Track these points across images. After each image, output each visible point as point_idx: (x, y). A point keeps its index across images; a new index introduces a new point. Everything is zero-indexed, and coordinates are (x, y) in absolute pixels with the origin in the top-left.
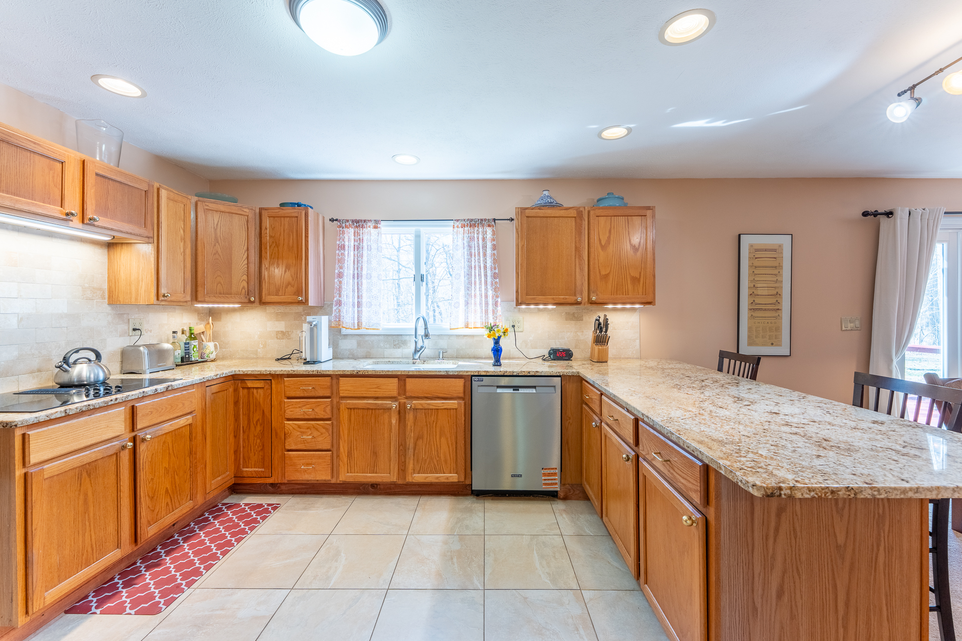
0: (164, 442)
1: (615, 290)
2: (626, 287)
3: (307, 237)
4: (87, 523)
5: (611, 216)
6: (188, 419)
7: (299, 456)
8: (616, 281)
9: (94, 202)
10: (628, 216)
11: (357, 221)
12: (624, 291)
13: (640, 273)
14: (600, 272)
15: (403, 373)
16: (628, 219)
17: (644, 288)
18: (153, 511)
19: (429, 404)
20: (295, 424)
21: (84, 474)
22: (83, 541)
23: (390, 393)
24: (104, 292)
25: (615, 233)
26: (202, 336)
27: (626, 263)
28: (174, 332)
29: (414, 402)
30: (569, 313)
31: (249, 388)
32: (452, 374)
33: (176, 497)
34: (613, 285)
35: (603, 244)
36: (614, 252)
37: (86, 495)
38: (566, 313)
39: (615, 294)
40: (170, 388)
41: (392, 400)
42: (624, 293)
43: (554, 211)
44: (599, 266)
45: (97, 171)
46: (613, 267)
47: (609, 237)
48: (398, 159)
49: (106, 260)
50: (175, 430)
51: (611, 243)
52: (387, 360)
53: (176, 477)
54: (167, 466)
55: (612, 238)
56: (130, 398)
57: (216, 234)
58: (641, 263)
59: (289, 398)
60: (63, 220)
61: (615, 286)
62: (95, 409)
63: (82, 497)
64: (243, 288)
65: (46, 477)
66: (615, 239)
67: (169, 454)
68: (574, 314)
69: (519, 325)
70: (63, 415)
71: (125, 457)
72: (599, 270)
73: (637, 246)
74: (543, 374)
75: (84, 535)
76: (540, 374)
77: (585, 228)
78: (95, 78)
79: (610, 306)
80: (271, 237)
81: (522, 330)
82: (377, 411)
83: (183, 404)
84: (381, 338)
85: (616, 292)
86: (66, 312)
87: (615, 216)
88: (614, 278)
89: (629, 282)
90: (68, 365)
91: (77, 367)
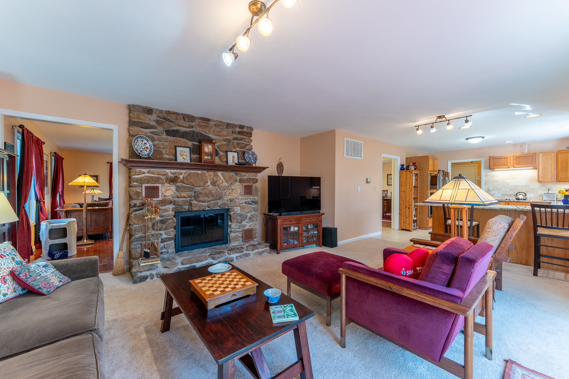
9: (515, 163)
45: (516, 156)
90: (517, 195)
91: (519, 196)
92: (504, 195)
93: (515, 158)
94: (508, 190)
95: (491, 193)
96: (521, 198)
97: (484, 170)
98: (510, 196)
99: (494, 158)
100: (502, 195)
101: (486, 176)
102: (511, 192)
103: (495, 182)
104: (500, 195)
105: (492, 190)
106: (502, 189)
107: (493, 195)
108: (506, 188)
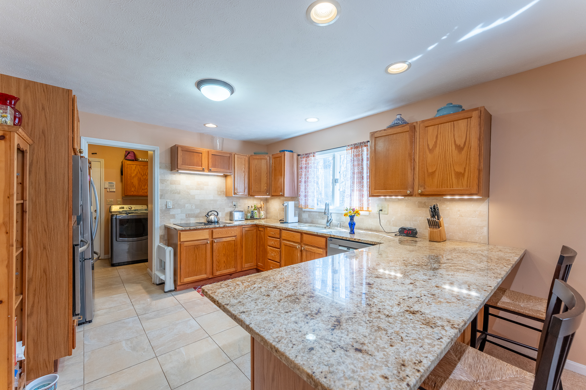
0: (223, 244)
1: (441, 184)
2: (451, 181)
3: (284, 165)
4: (197, 263)
5: (438, 124)
6: (233, 238)
7: (271, 262)
8: (441, 176)
9: (211, 164)
10: (453, 121)
11: (306, 154)
12: (449, 184)
13: (465, 169)
14: (427, 171)
15: (304, 232)
16: (454, 124)
17: (469, 181)
18: (219, 267)
19: (311, 249)
20: (270, 248)
21: (196, 248)
22: (195, 268)
23: (297, 240)
24: (224, 192)
25: (442, 138)
26: (260, 209)
27: (451, 161)
28: (248, 207)
29: (306, 247)
30: (421, 203)
31: (260, 231)
32: (319, 234)
33: (228, 264)
34: (439, 180)
35: (431, 147)
36: (440, 153)
37: (196, 254)
38: (419, 202)
39: (440, 187)
40: (225, 226)
41: (298, 244)
42: (449, 186)
43: (393, 130)
44: (427, 166)
45: (212, 154)
46: (438, 166)
47: (436, 142)
48: (308, 120)
49: (225, 181)
50: (228, 241)
51: (438, 146)
52: (315, 225)
53: (228, 258)
54: (225, 253)
55: (438, 142)
56: (210, 227)
57: (256, 168)
58: (466, 160)
59: (269, 237)
60: (202, 171)
61: (441, 180)
62: (198, 229)
63: (195, 255)
64: (265, 189)
65: (185, 246)
66: (441, 143)
67: (226, 249)
68: (425, 203)
69: (385, 209)
70: (189, 229)
71: (209, 246)
72: (427, 169)
73: (462, 145)
74: (363, 242)
75: (195, 266)
76: (361, 242)
77: (417, 138)
78: (205, 125)
79: (449, 197)
80: (274, 167)
81: (387, 213)
82: (294, 248)
83: (231, 232)
84: (317, 213)
85: (442, 185)
86: (212, 199)
87: (441, 124)
88: (439, 174)
89: (453, 177)
90: (208, 216)
91: (211, 217)
92: (188, 216)
93: (211, 157)
94: (194, 207)
95: (171, 213)
97: (159, 170)
98: (197, 217)
100: (186, 215)
102: (200, 211)
103: (176, 193)
104: (184, 216)
105: (173, 208)
106: (187, 205)
107: (173, 217)
108: (192, 205)
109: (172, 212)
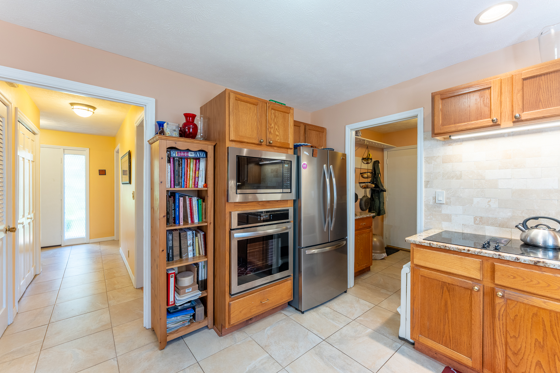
9: (520, 103)
21: (445, 288)
37: (446, 301)
45: (523, 77)
60: (492, 126)
63: (443, 301)
78: (476, 22)
86: (556, 188)
90: (527, 228)
91: (534, 232)
92: (480, 221)
93: (518, 86)
94: (494, 205)
95: (443, 212)
96: (545, 242)
97: (423, 143)
98: (502, 225)
99: (445, 96)
100: (475, 219)
101: (429, 160)
102: (505, 214)
103: (453, 177)
104: (470, 220)
105: (447, 204)
106: (477, 200)
107: (448, 218)
108: (489, 199)
109: (446, 210)
